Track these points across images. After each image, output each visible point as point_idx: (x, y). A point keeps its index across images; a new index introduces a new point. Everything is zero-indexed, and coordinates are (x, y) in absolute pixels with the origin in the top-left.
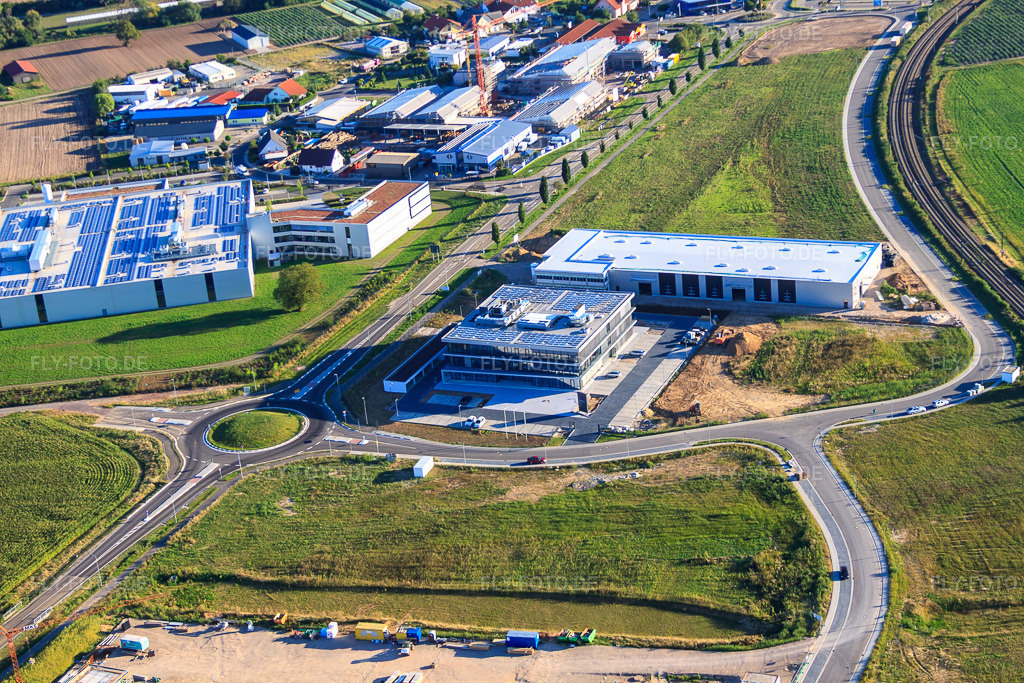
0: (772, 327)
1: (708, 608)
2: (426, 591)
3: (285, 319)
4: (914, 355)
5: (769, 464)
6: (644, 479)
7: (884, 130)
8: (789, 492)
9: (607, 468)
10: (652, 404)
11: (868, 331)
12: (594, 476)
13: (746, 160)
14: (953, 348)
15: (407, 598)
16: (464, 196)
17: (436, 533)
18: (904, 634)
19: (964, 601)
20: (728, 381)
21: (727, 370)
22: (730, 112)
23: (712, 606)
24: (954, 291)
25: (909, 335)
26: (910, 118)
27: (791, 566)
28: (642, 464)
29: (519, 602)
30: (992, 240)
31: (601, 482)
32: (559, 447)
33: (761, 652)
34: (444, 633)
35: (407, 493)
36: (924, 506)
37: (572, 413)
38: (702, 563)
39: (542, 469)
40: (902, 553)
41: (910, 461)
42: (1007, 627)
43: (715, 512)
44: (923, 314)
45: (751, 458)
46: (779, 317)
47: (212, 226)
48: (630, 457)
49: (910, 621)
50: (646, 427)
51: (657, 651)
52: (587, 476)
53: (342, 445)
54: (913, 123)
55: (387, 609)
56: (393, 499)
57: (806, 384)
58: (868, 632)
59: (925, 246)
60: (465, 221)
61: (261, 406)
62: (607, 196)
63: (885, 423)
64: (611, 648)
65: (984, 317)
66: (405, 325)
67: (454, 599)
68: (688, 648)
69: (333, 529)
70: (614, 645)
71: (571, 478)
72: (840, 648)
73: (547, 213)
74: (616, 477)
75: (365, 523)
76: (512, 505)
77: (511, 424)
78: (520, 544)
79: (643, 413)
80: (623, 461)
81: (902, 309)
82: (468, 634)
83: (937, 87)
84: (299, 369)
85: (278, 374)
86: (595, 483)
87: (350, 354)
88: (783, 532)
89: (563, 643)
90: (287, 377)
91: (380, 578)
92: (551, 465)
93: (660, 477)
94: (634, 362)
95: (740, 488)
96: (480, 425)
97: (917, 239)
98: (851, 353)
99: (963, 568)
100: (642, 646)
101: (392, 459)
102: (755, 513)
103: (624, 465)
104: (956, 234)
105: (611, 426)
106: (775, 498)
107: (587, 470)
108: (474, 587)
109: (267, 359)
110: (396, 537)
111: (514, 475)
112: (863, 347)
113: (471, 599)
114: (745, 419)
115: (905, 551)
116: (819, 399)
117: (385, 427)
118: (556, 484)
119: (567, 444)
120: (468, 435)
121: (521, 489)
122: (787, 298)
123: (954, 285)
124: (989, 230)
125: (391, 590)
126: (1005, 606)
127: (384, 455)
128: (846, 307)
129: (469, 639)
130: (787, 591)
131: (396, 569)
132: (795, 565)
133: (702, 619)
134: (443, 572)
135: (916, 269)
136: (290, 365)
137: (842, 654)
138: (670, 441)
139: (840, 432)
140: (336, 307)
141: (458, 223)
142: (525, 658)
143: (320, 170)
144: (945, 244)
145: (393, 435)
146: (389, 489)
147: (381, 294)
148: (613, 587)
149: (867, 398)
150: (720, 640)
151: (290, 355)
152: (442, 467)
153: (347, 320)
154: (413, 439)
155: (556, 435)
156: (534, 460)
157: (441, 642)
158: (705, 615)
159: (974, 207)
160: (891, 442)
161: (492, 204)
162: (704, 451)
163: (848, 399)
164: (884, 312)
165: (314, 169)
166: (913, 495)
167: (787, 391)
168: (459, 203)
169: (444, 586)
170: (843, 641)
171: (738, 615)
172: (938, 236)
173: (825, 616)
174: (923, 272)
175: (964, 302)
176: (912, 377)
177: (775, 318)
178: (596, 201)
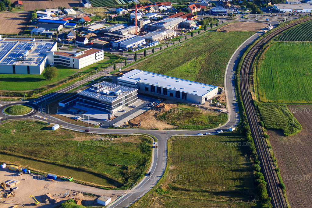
0: (176, 105)
1: (107, 177)
2: (36, 160)
3: (45, 82)
4: (210, 119)
5: (150, 142)
6: (113, 141)
7: (244, 56)
8: (150, 151)
9: (105, 136)
10: (129, 121)
11: (201, 111)
12: (101, 137)
13: (200, 58)
14: (221, 119)
15: (30, 161)
16: (115, 56)
17: (48, 145)
18: (155, 193)
19: (177, 187)
20: (154, 118)
21: (155, 115)
22: (205, 44)
23: (109, 177)
24: (233, 104)
25: (212, 114)
26: (255, 53)
27: (137, 170)
28: (115, 136)
29: (59, 167)
30: (254, 91)
31: (101, 139)
32: (97, 128)
33: (113, 191)
34: (33, 172)
35: (48, 133)
36: (184, 160)
37: (106, 120)
38: (114, 165)
39: (88, 133)
40: (169, 172)
41: (189, 148)
42: (185, 196)
43: (127, 153)
44: (219, 109)
45: (146, 140)
46: (179, 103)
47: (38, 53)
48: (113, 134)
49: (159, 190)
50: (124, 126)
51: (86, 186)
52: (99, 137)
53: (38, 118)
54: (254, 55)
55: (22, 163)
56: (43, 135)
57: (174, 122)
58: (145, 191)
59: (234, 90)
60: (111, 63)
61: (23, 104)
62: (155, 62)
63: (189, 136)
64: (75, 183)
65: (236, 113)
66: (76, 89)
67: (42, 163)
68: (95, 187)
69: (22, 139)
70: (76, 183)
71: (94, 137)
72: (135, 194)
73: (135, 64)
74: (106, 139)
75: (31, 140)
76: (73, 142)
77: (87, 120)
78: (69, 152)
79: (125, 123)
80: (111, 135)
81: (215, 106)
82: (39, 173)
83: (268, 46)
84: (40, 96)
85: (33, 96)
86: (99, 139)
87: (56, 94)
88: (141, 161)
89: (63, 180)
90: (36, 97)
91: (26, 154)
92: (91, 133)
93: (118, 141)
94: (132, 109)
95: (138, 147)
96: (78, 119)
97: (233, 88)
98: (192, 116)
99: (183, 179)
100: (83, 184)
101: (49, 124)
102: (137, 154)
103: (110, 136)
104: (244, 88)
105: (113, 125)
106: (145, 151)
107: (100, 136)
108: (49, 161)
109: (33, 92)
110: (37, 145)
111: (80, 133)
112: (196, 115)
113: (47, 164)
114: (152, 129)
115: (171, 171)
116: (175, 127)
117: (53, 115)
118: (89, 138)
119: (99, 128)
120: (74, 121)
121: (79, 138)
122: (184, 98)
123: (234, 102)
124: (255, 89)
125: (27, 158)
126: (188, 190)
127: (47, 122)
128: (200, 103)
129: (38, 174)
130: (131, 176)
131: (31, 153)
132: (138, 170)
133: (105, 180)
134: (43, 156)
135: (227, 96)
136: (39, 94)
137: (134, 195)
138: (127, 132)
139: (175, 137)
140: (61, 81)
141: (109, 63)
142: (50, 182)
143: (81, 43)
144: (239, 90)
145: (54, 117)
146: (43, 132)
147: (74, 79)
148: (86, 168)
149: (189, 129)
150: (104, 186)
151: (40, 92)
152: (61, 128)
153: (61, 85)
154: (58, 119)
155: (97, 125)
156: (87, 131)
157: (31, 174)
158: (106, 179)
159: (255, 81)
160: (188, 142)
161: (121, 59)
162: (135, 136)
163: (183, 128)
164: (210, 107)
165: (79, 42)
166: (183, 157)
167: (168, 123)
168: (113, 58)
169: (41, 160)
170: (137, 192)
171: (115, 180)
172: (239, 88)
173: (136, 185)
174: (228, 97)
175: (234, 107)
176: (205, 125)
177: (177, 103)
178: (150, 63)
